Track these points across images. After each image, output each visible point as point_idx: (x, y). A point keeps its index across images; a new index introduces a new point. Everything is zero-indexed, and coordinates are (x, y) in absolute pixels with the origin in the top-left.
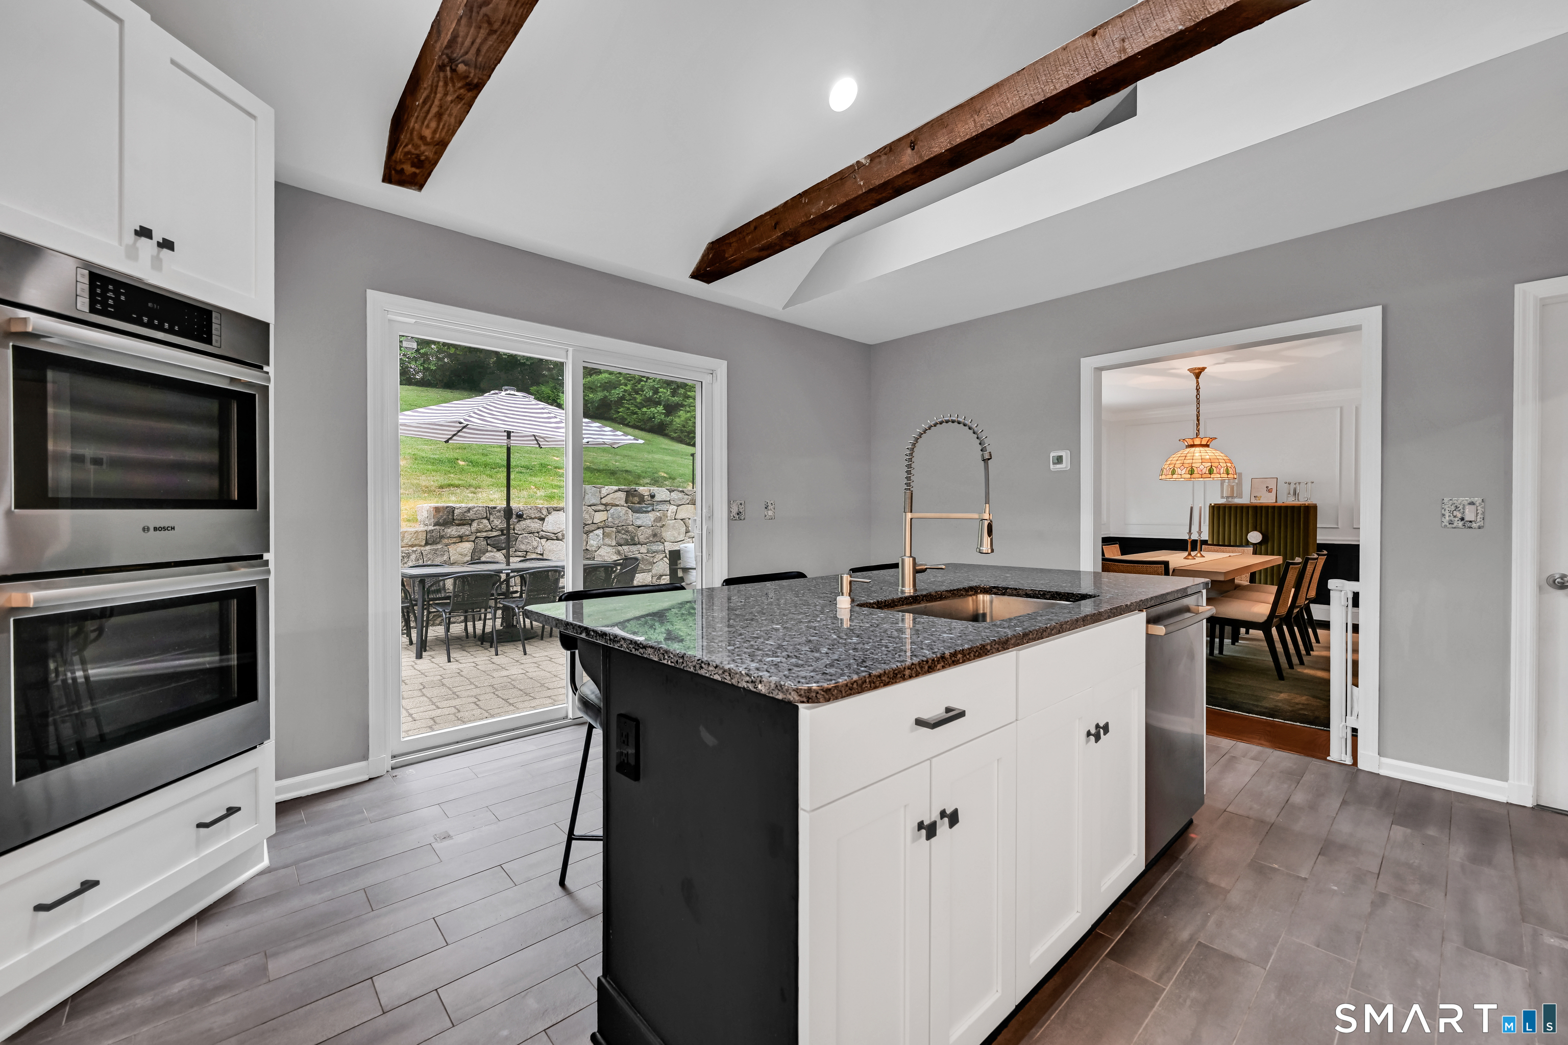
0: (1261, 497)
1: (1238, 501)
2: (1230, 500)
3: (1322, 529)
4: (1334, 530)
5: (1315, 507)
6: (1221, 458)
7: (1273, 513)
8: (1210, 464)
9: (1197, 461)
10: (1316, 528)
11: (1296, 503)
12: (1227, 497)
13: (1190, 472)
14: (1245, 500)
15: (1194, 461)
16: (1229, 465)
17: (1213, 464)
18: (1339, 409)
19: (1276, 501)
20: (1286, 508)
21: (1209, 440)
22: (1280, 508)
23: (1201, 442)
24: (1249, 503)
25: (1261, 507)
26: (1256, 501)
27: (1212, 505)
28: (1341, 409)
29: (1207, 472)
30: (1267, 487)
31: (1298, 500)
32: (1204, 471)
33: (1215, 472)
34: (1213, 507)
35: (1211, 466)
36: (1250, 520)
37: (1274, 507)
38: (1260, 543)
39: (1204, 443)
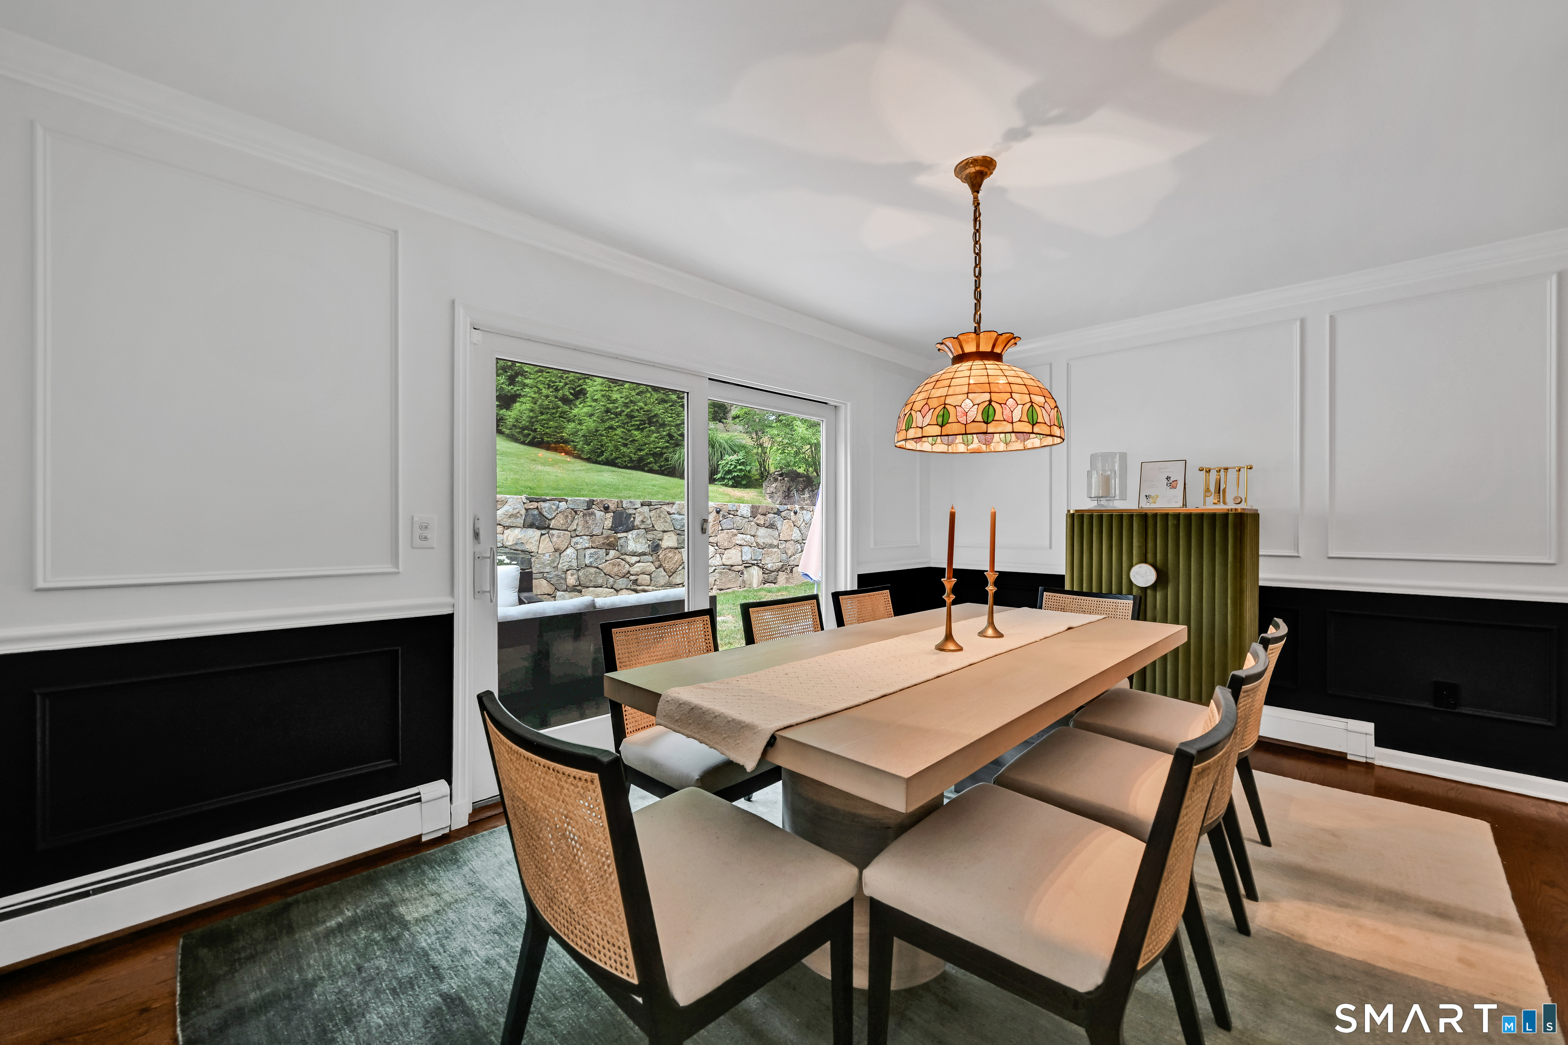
0: (1157, 497)
1: (1119, 505)
2: (1102, 503)
3: (1270, 559)
4: (1295, 559)
5: (1255, 516)
6: (1019, 381)
7: (1177, 527)
8: (986, 397)
9: (958, 390)
10: (1258, 555)
11: (1221, 508)
12: (1098, 497)
13: (940, 420)
14: (1129, 503)
15: (951, 391)
16: (1039, 400)
17: (995, 397)
18: (1298, 323)
19: (1185, 505)
20: (1201, 516)
21: (996, 340)
22: (1189, 516)
23: (978, 346)
24: (1137, 508)
25: (1155, 516)
26: (1148, 506)
27: (1072, 512)
28: (1303, 322)
29: (979, 418)
30: (1168, 478)
31: (1225, 503)
32: (972, 415)
33: (998, 416)
34: (1073, 515)
35: (990, 401)
36: (1135, 541)
37: (1177, 516)
38: (1154, 587)
39: (985, 347)
